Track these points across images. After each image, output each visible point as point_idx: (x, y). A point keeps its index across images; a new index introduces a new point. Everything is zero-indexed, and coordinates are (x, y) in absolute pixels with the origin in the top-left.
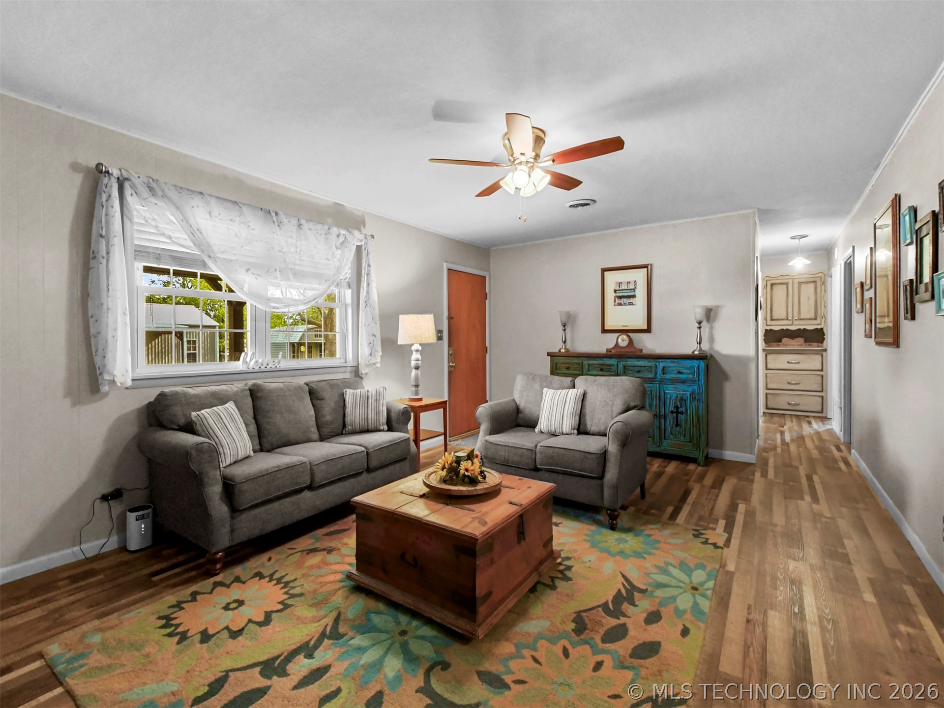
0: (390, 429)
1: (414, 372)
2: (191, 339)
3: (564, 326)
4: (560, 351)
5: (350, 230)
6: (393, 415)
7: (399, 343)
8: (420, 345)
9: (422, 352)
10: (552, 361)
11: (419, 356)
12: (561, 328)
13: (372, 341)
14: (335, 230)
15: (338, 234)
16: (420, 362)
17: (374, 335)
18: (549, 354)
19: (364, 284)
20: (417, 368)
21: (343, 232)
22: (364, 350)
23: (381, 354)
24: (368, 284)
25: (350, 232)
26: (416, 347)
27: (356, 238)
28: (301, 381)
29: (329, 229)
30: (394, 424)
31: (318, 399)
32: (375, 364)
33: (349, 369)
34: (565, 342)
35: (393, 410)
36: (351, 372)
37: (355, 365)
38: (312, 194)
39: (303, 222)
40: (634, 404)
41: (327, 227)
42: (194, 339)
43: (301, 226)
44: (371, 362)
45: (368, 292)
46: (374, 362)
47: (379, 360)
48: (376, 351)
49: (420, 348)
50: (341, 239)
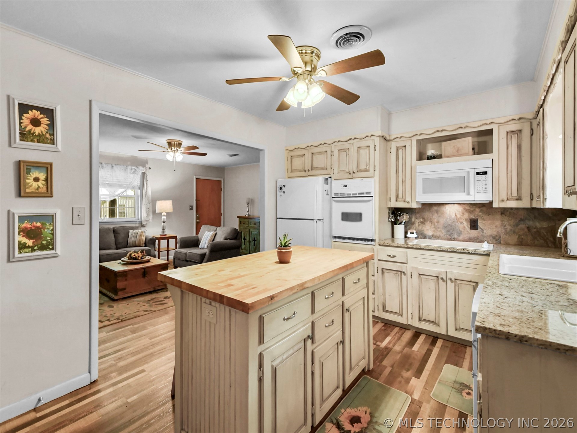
0: (145, 246)
1: (163, 224)
2: (123, 204)
3: (248, 204)
4: (246, 216)
5: (137, 166)
6: (147, 240)
7: (156, 212)
8: (166, 213)
9: (166, 216)
10: (239, 220)
11: (165, 217)
12: (247, 205)
13: (147, 211)
14: (129, 167)
15: (131, 168)
16: (165, 220)
17: (148, 209)
18: (238, 217)
19: (145, 188)
20: (164, 222)
21: (134, 167)
22: (144, 215)
23: (152, 216)
24: (147, 188)
25: (137, 167)
26: (164, 214)
27: (141, 169)
28: (111, 227)
29: (127, 167)
30: (147, 244)
31: (117, 233)
32: (149, 220)
33: (137, 222)
34: (248, 212)
35: (147, 239)
36: (139, 223)
37: (141, 221)
38: (120, 153)
39: (113, 165)
40: (228, 238)
41: (126, 166)
42: (124, 204)
43: (113, 167)
44: (147, 219)
45: (146, 191)
46: (149, 219)
47: (151, 218)
48: (149, 215)
49: (166, 214)
50: (133, 171)
